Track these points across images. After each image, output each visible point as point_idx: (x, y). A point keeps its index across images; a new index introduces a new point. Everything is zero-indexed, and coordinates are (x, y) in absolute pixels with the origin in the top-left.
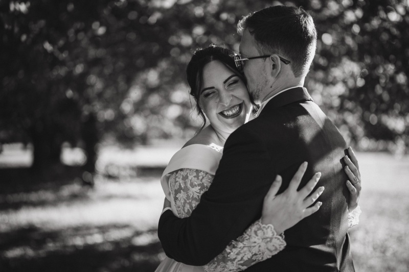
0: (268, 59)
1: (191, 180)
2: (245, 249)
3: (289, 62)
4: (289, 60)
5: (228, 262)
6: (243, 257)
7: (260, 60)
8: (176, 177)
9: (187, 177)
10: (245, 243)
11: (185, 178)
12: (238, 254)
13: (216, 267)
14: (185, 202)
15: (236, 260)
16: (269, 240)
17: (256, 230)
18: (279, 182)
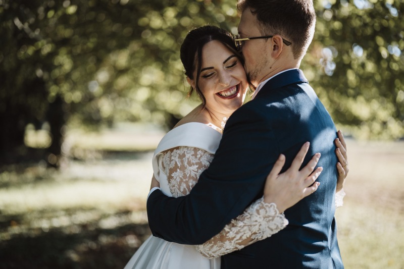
0: (269, 40)
1: (188, 159)
2: (246, 228)
3: (291, 44)
4: (290, 41)
5: (226, 241)
6: (242, 236)
7: (262, 40)
8: (171, 156)
9: (184, 155)
10: (245, 222)
11: (182, 157)
12: (237, 233)
13: (212, 247)
14: (181, 181)
15: (235, 239)
16: (271, 218)
17: (258, 208)
18: (282, 161)
